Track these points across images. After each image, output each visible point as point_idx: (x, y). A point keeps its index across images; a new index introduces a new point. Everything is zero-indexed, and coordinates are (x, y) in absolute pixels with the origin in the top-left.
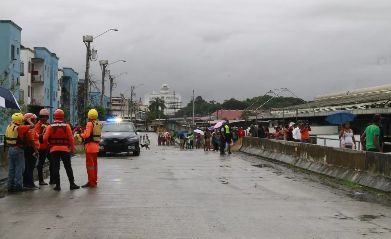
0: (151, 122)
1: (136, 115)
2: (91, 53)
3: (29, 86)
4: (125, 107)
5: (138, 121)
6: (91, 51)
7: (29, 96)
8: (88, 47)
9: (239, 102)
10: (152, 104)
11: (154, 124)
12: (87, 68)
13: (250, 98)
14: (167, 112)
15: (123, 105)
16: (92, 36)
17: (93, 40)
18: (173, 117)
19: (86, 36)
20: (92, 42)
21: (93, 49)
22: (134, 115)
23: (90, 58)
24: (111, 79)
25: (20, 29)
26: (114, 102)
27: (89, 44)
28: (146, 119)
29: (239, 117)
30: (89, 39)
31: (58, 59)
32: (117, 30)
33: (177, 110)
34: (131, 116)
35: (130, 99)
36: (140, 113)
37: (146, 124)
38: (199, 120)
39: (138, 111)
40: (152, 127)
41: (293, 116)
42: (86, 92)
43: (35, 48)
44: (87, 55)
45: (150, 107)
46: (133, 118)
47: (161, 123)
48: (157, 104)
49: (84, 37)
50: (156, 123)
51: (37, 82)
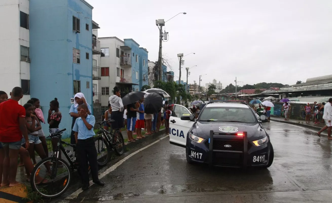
0: (210, 96)
1: (202, 93)
2: (163, 35)
3: (117, 68)
4: (196, 89)
5: (203, 95)
6: (163, 33)
7: (118, 75)
8: (161, 30)
9: (252, 85)
10: (210, 87)
11: (211, 96)
12: (160, 48)
13: (256, 84)
14: (216, 91)
15: (195, 88)
16: (163, 20)
17: (165, 23)
18: (219, 93)
19: (158, 20)
20: (164, 25)
21: (165, 31)
22: (201, 93)
23: (163, 39)
24: (187, 69)
25: (92, 8)
26: (191, 86)
27: (161, 28)
28: (207, 94)
29: (253, 92)
30: (161, 22)
31: (148, 52)
32: (186, 13)
33: (221, 90)
34: (200, 93)
35: (199, 85)
36: (204, 92)
37: (207, 97)
38: (232, 94)
39: (203, 90)
40: (210, 98)
41: (306, 90)
42: (159, 69)
43: (124, 40)
44: (160, 36)
45: (209, 89)
46: (200, 94)
47: (215, 96)
48: (212, 87)
49: (156, 20)
50: (212, 96)
51: (125, 65)
